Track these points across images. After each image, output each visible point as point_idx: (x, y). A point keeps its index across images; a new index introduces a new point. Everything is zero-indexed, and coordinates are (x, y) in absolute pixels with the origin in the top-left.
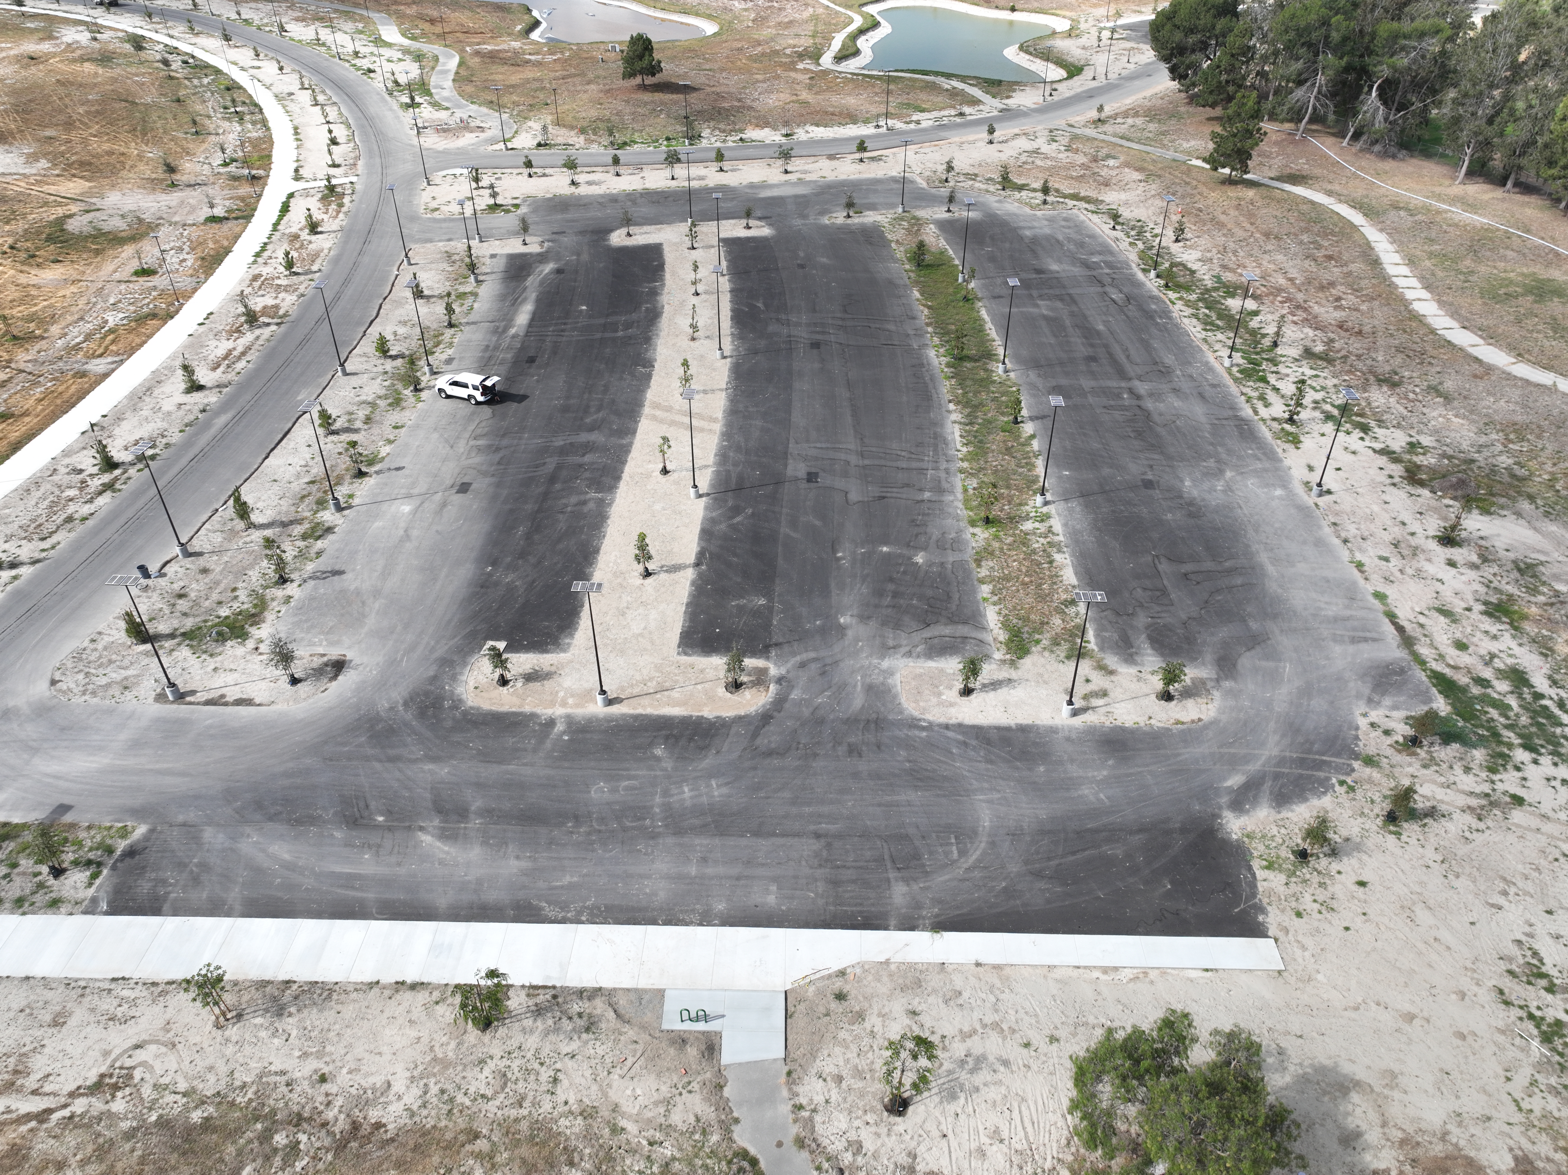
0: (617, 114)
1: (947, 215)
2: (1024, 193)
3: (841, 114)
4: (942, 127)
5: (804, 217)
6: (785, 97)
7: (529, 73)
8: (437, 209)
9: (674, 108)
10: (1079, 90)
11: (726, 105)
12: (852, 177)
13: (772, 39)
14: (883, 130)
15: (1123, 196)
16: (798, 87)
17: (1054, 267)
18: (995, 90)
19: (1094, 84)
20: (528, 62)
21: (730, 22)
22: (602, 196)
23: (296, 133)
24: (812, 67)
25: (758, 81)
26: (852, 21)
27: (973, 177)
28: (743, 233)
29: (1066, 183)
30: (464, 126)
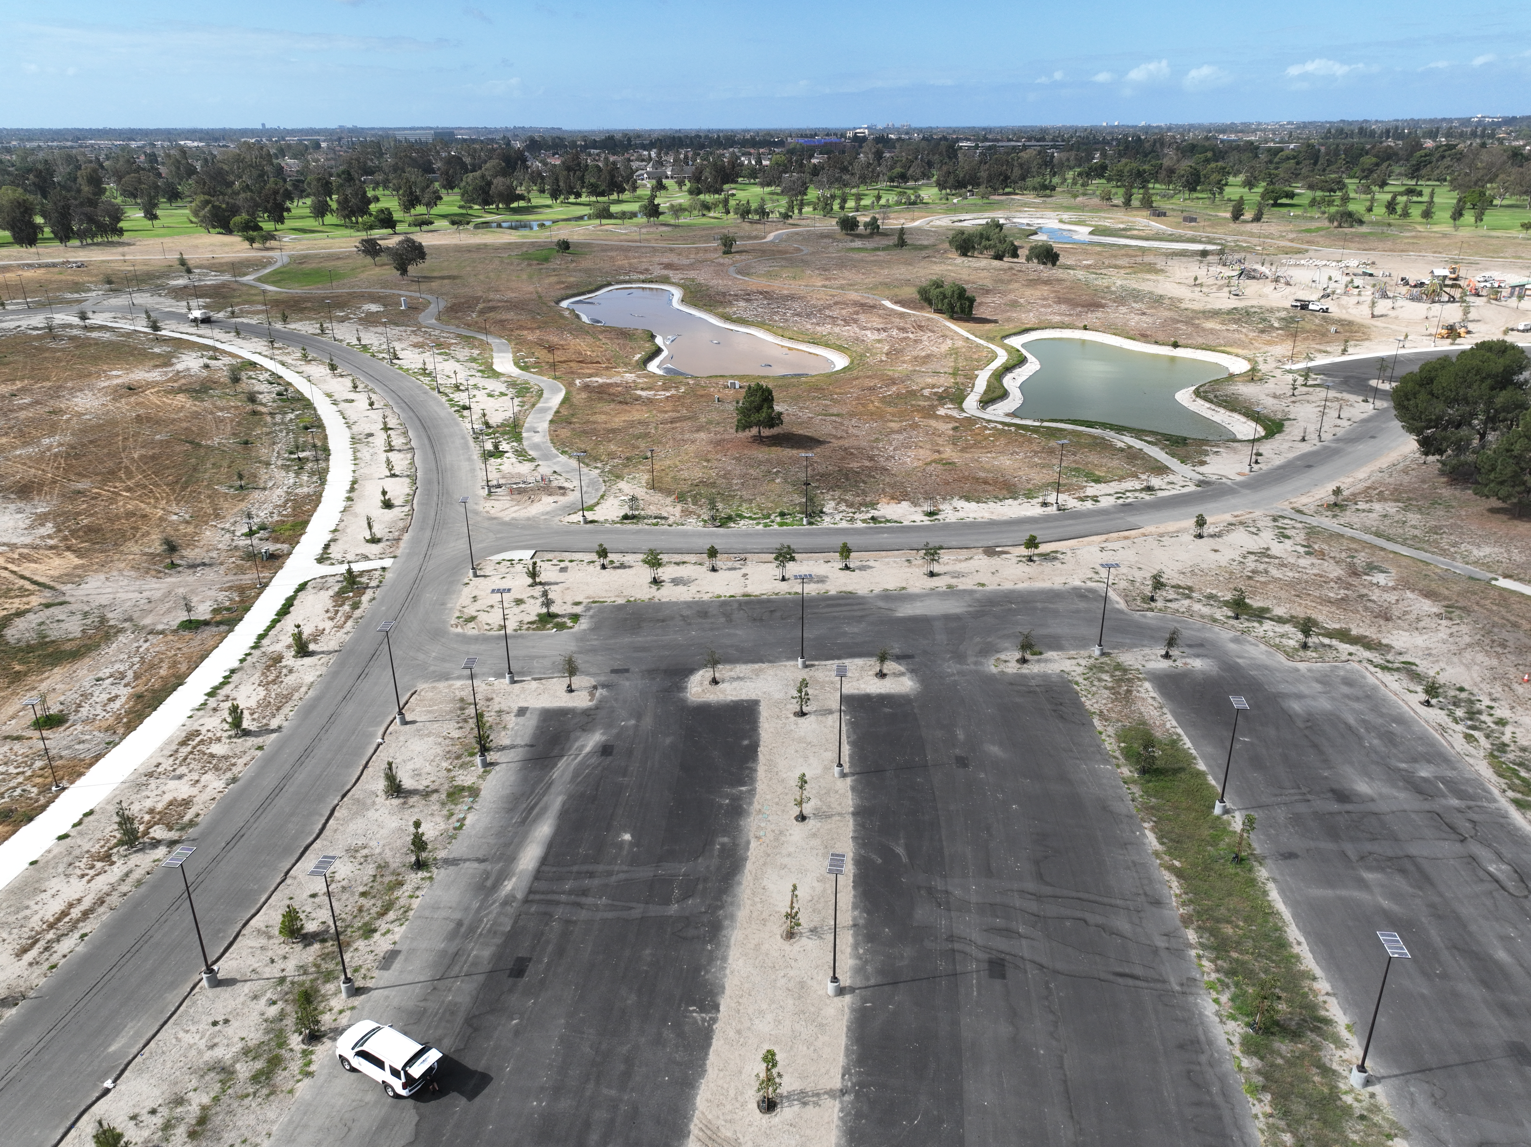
0: (724, 477)
1: (1165, 664)
2: (1268, 625)
3: (996, 482)
4: (1127, 507)
5: (960, 658)
6: (926, 454)
7: (637, 414)
8: (473, 619)
9: (794, 469)
10: (1291, 455)
11: (854, 465)
12: (1021, 586)
13: (908, 377)
14: (1052, 510)
15: (1420, 640)
16: (940, 441)
17: (1363, 787)
18: (1181, 451)
19: (1305, 448)
20: (638, 398)
21: (862, 355)
22: (689, 605)
23: (352, 489)
24: (955, 413)
25: (893, 432)
26: (995, 357)
27: (1186, 592)
28: (874, 687)
29: (1325, 609)
30: (545, 487)
